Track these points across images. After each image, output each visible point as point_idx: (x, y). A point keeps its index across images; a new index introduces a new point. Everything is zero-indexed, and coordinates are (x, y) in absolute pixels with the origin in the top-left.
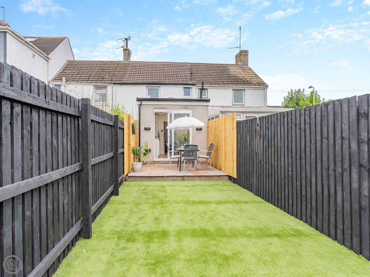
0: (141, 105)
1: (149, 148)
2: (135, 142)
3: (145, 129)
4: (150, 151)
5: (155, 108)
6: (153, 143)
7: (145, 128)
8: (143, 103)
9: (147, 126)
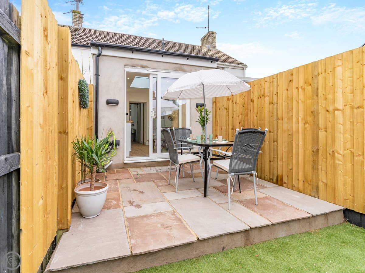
0: (99, 55)
1: (115, 138)
2: (87, 129)
3: (109, 103)
4: (118, 144)
5: (126, 65)
6: (124, 129)
7: (107, 100)
8: (105, 52)
9: (112, 98)
